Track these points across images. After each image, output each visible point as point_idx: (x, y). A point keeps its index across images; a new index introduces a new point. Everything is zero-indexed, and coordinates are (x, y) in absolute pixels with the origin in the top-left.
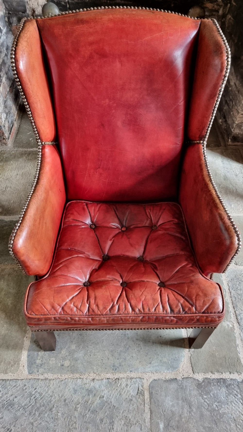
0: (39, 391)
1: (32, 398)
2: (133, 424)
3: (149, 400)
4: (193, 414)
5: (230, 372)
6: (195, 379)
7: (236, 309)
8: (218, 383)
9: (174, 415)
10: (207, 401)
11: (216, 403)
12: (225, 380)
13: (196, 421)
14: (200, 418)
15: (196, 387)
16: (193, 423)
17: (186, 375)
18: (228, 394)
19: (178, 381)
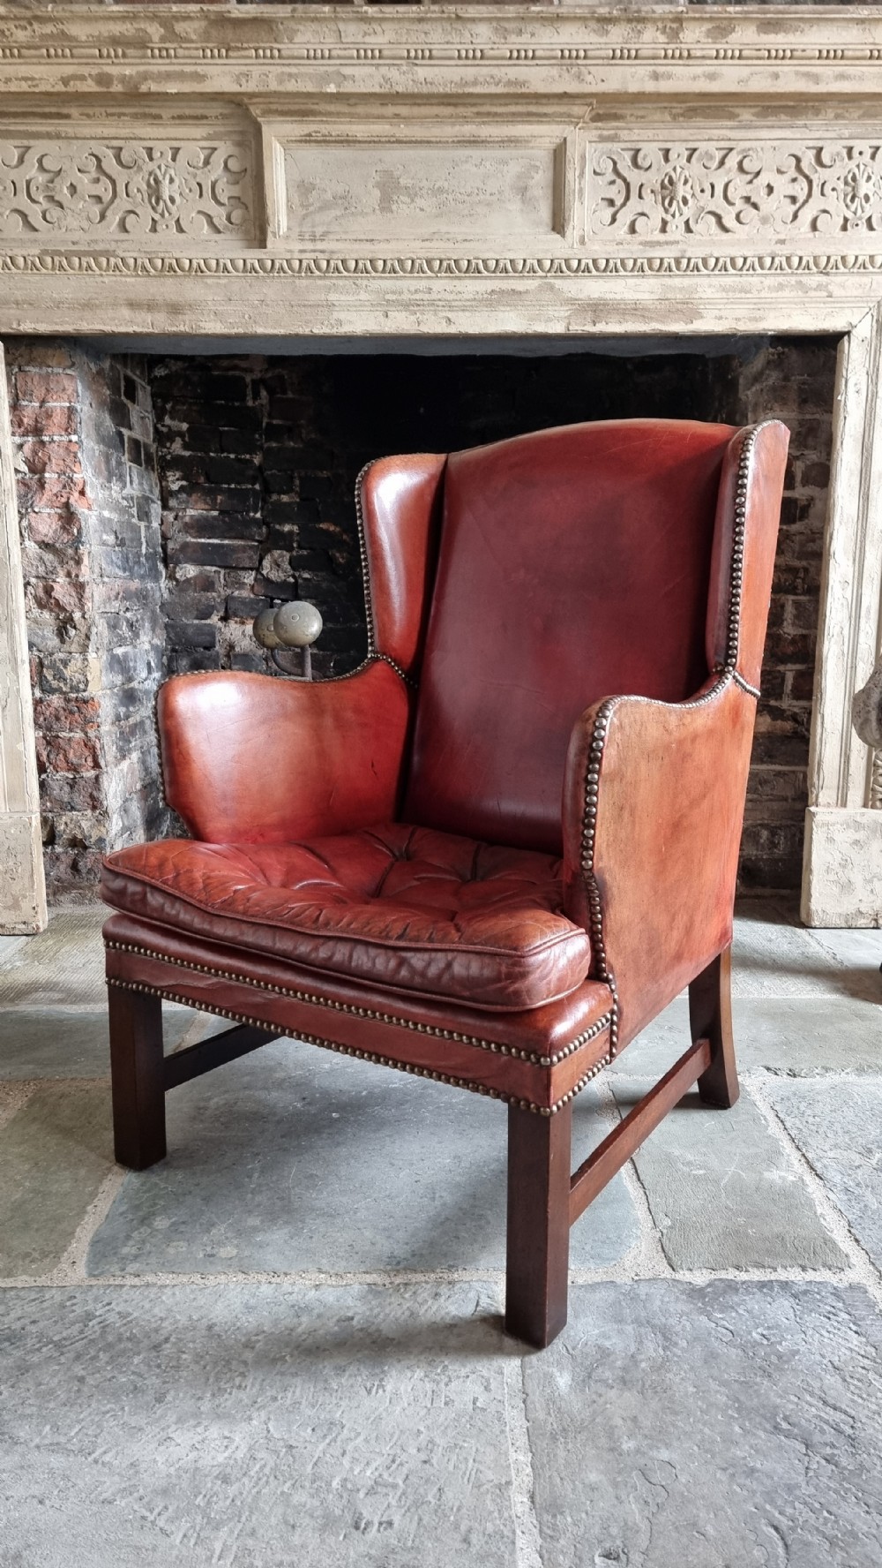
0: (117, 1309)
1: (91, 1324)
4: (679, 1353)
5: (801, 1266)
6: (678, 1281)
7: (804, 1150)
8: (765, 1290)
9: (609, 1355)
10: (727, 1326)
11: (759, 1330)
12: (787, 1283)
13: (692, 1368)
14: (706, 1362)
15: (684, 1297)
16: (682, 1373)
17: (649, 1275)
18: (802, 1312)
19: (620, 1286)
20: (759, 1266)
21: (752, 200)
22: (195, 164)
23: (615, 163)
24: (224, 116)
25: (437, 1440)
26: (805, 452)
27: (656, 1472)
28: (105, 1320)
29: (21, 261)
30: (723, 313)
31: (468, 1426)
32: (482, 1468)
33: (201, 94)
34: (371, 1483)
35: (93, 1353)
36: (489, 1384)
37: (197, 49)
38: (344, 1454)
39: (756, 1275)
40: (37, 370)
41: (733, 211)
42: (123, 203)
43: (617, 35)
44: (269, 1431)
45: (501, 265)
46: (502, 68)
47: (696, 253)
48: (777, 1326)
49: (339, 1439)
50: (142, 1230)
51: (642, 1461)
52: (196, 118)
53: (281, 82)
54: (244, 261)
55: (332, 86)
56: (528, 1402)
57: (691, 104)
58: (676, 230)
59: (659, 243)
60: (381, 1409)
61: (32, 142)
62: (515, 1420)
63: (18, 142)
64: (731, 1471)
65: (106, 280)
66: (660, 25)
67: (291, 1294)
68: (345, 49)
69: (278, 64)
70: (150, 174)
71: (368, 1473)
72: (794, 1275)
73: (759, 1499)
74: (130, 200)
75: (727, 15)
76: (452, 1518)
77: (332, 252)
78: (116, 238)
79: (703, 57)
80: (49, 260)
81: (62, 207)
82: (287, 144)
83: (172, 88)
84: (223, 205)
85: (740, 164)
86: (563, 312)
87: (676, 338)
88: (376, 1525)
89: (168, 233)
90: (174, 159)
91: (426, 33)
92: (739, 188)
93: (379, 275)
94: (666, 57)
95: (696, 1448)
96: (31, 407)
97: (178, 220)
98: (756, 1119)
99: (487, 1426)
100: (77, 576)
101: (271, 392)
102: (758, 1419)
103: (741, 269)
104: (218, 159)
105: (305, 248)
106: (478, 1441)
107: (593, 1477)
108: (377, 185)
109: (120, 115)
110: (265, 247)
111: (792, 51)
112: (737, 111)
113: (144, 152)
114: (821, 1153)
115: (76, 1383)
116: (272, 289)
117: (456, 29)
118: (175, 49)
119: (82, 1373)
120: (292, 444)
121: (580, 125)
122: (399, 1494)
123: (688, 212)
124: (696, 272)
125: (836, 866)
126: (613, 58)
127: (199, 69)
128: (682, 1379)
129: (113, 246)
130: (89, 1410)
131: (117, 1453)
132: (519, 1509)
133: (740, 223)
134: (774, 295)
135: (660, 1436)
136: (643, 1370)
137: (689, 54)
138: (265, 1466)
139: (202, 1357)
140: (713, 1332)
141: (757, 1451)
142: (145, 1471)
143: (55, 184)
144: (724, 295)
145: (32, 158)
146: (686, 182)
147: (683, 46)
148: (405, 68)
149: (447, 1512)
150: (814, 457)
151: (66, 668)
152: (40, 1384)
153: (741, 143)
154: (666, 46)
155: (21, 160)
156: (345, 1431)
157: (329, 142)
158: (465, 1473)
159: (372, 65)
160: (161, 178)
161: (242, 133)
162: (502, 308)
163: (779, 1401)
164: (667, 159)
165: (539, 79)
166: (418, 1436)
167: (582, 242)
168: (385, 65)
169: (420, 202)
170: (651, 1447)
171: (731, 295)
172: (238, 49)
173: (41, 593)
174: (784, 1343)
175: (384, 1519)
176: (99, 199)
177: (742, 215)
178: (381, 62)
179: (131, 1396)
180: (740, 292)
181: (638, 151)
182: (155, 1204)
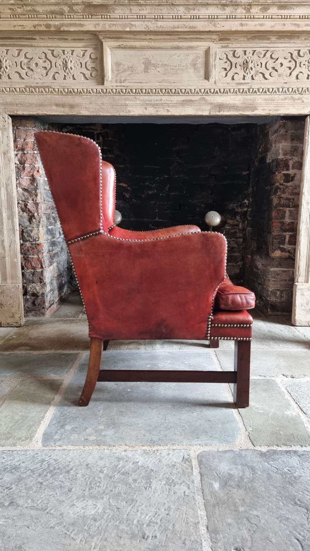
0: (54, 458)
1: (44, 463)
2: (178, 484)
3: (198, 466)
4: (258, 476)
5: (301, 445)
6: (256, 450)
7: (299, 404)
8: (288, 454)
9: (232, 477)
10: (275, 466)
11: (287, 468)
12: (296, 451)
13: (263, 482)
14: (268, 479)
15: (259, 456)
16: (260, 483)
17: (245, 448)
18: (302, 462)
19: (235, 452)
20: (285, 445)
21: (275, 68)
22: (79, 56)
23: (227, 55)
24: (90, 39)
25: (172, 506)
26: (293, 158)
27: (252, 519)
28: (49, 462)
29: (18, 89)
30: (265, 108)
31: (183, 501)
32: (189, 517)
33: (82, 31)
34: (148, 522)
35: (45, 474)
36: (189, 486)
37: (81, 15)
38: (138, 511)
39: (284, 448)
40: (23, 128)
41: (269, 72)
42: (54, 69)
43: (228, 10)
44: (110, 503)
45: (187, 91)
46: (188, 22)
47: (255, 87)
48: (293, 467)
49: (136, 505)
50: (61, 430)
51: (247, 515)
52: (80, 40)
53: (110, 27)
54: (96, 89)
55: (128, 28)
56: (204, 493)
57: (254, 35)
58: (248, 79)
59: (242, 84)
60: (150, 495)
61: (22, 48)
62: (199, 499)
63: (18, 48)
64: (280, 519)
65: (48, 96)
66: (243, 7)
67: (116, 453)
68: (133, 15)
69: (109, 21)
70: (64, 59)
71: (147, 518)
72: (298, 448)
73: (291, 529)
74: (57, 68)
75: (267, 3)
76: (178, 535)
77: (127, 87)
78: (51, 82)
79: (259, 18)
80: (28, 89)
81: (33, 71)
82: (112, 48)
83: (72, 29)
84: (88, 70)
85: (271, 56)
86: (208, 107)
87: (248, 117)
88: (151, 537)
89: (70, 80)
90: (72, 54)
91: (161, 10)
92: (271, 64)
93: (143, 94)
94: (245, 18)
95: (266, 510)
96: (20, 141)
97: (73, 75)
98: (281, 393)
99: (190, 502)
100: (36, 200)
101: (103, 137)
102: (289, 500)
103: (271, 93)
104: (88, 54)
105: (118, 85)
106: (186, 507)
107: (229, 521)
108: (143, 63)
109: (53, 39)
110: (104, 85)
111: (290, 16)
112: (270, 37)
113: (62, 51)
114: (305, 405)
115: (39, 484)
116: (106, 100)
117: (172, 9)
118: (73, 15)
119: (41, 481)
120: (110, 156)
121: (215, 42)
122: (158, 526)
123: (253, 72)
124: (255, 94)
125: (305, 304)
126: (227, 18)
127: (81, 22)
128: (260, 485)
129: (50, 84)
130: (44, 494)
131: (55, 510)
132: (203, 532)
133: (271, 77)
134: (283, 102)
135: (253, 506)
136: (245, 482)
137: (254, 17)
138: (109, 515)
139: (84, 476)
140: (270, 469)
141: (289, 512)
142: (66, 516)
143: (30, 63)
144: (265, 102)
145: (22, 53)
146: (252, 62)
147: (251, 14)
148: (153, 22)
149: (177, 533)
150: (296, 159)
151: (31, 233)
152: (27, 485)
153: (271, 48)
154: (245, 14)
155: (19, 55)
156: (138, 503)
157: (127, 48)
158: (182, 519)
159: (142, 21)
160: (67, 61)
161: (96, 45)
162: (187, 106)
163: (296, 494)
164: (245, 54)
165: (201, 26)
166: (164, 505)
167: (215, 83)
168: (146, 21)
169: (158, 69)
170: (250, 510)
171: (268, 101)
172: (95, 15)
173: (23, 206)
174: (296, 473)
175: (154, 535)
176: (45, 68)
177: (271, 74)
178: (145, 20)
179: (60, 489)
180: (271, 100)
181: (235, 51)
182: (66, 421)
